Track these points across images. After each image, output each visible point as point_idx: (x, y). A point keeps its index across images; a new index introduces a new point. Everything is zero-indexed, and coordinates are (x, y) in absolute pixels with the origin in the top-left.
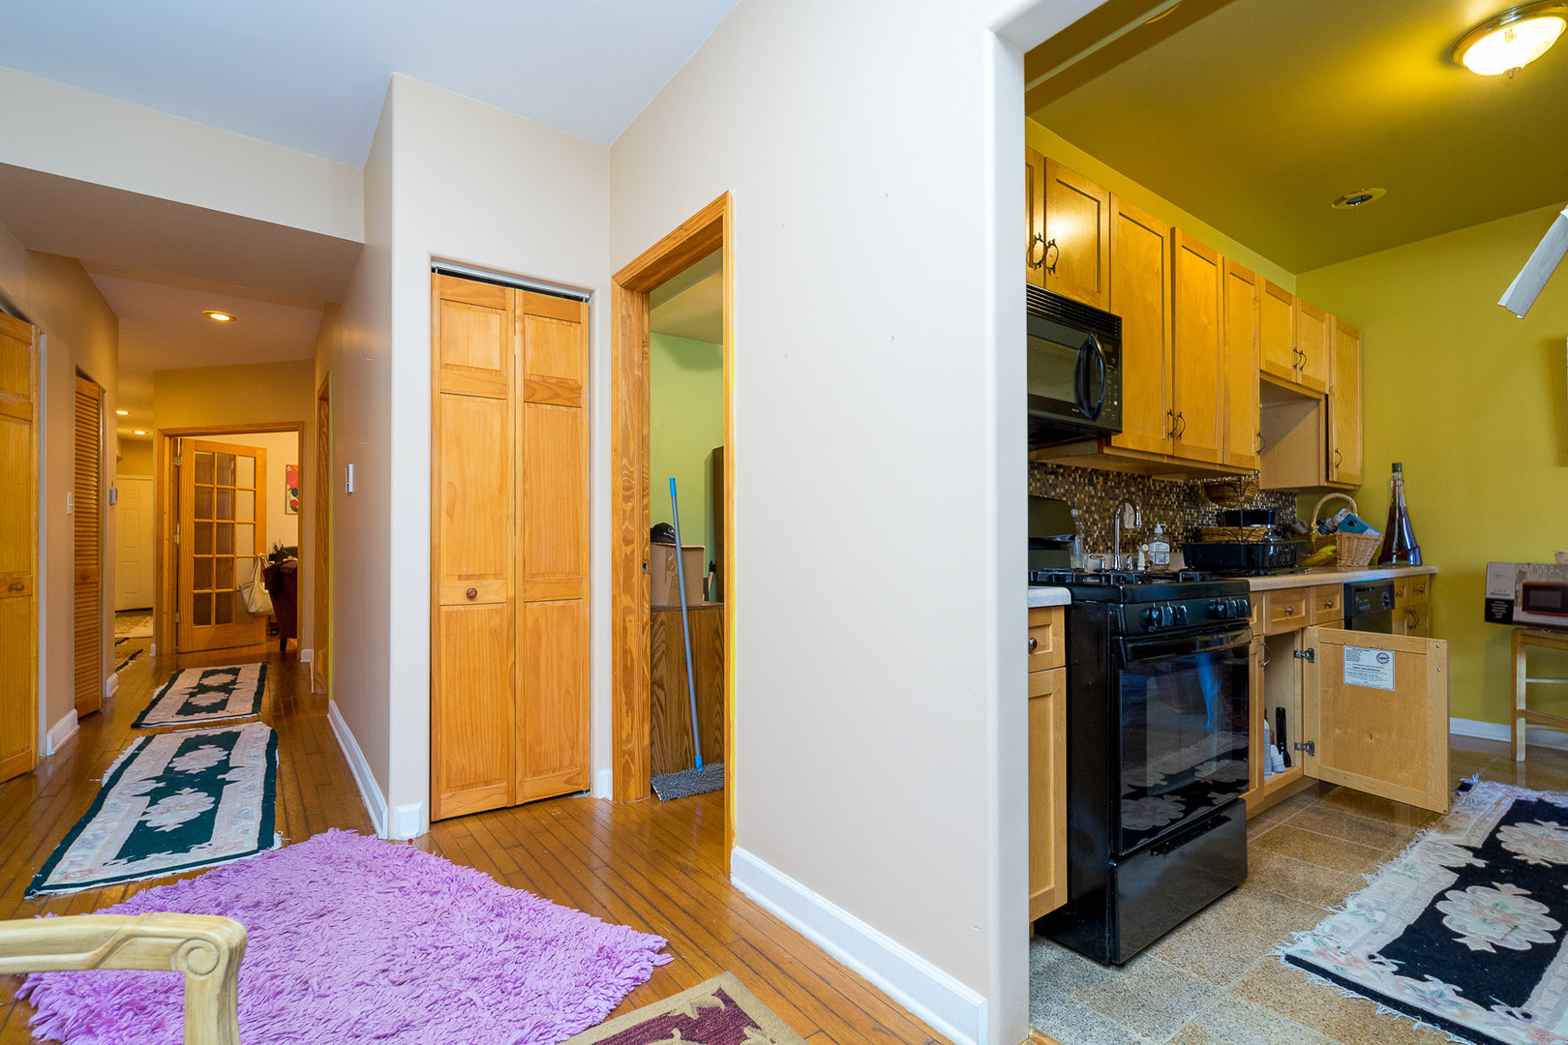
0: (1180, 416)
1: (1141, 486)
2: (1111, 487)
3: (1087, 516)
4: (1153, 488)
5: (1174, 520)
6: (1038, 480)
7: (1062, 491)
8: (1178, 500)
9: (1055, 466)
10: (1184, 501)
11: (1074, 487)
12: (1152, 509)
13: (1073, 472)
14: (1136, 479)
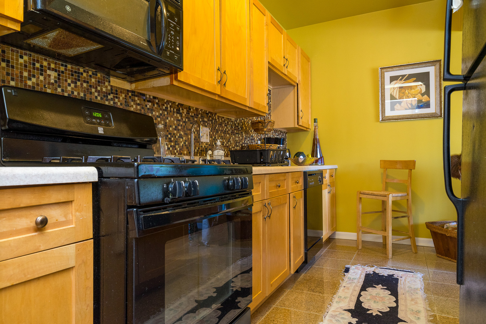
0: (225, 73)
1: (210, 119)
2: (192, 116)
3: (175, 132)
4: (217, 120)
5: (229, 140)
6: (139, 104)
7: (157, 114)
8: (232, 129)
9: (152, 97)
10: (235, 130)
11: (166, 113)
12: (217, 132)
13: (165, 103)
14: (207, 114)
